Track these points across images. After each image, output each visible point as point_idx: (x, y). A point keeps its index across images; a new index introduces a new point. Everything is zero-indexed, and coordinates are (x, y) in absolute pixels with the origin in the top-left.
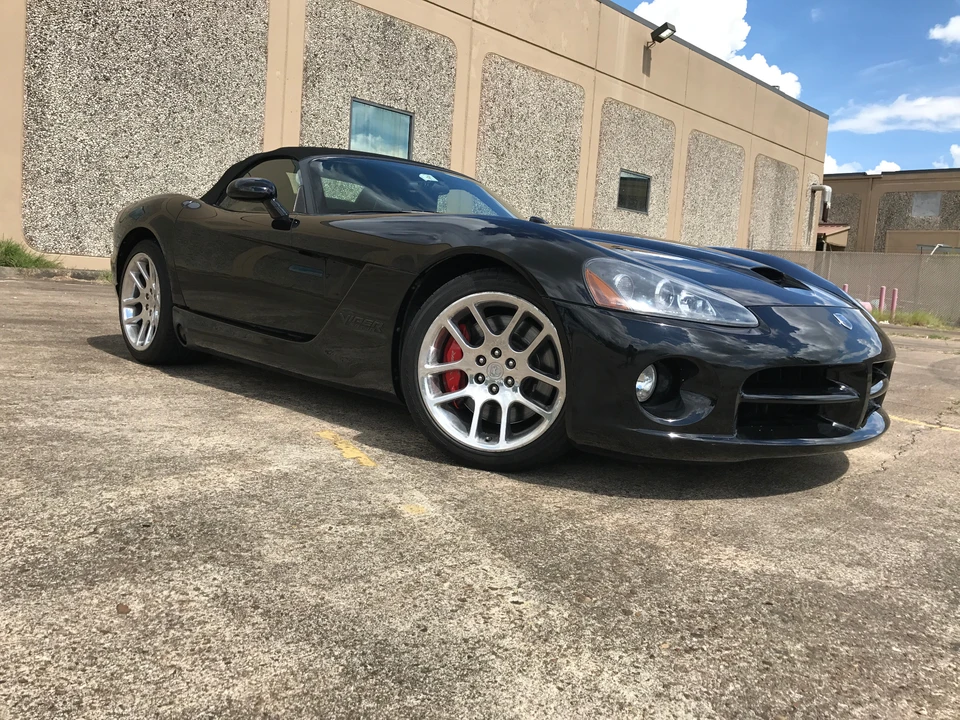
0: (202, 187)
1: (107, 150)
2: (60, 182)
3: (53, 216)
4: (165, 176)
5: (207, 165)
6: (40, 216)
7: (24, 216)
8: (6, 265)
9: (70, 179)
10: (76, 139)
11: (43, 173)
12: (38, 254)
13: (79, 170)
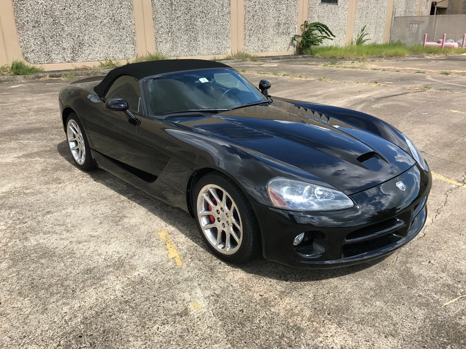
0: (105, 21)
1: (54, 7)
2: (35, 27)
3: (35, 45)
4: (85, 17)
5: (105, 8)
6: (29, 46)
7: (21, 47)
8: (18, 75)
9: (39, 24)
10: (38, 3)
11: (26, 23)
12: (32, 66)
13: (42, 19)
